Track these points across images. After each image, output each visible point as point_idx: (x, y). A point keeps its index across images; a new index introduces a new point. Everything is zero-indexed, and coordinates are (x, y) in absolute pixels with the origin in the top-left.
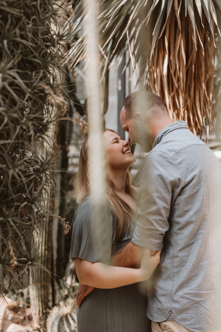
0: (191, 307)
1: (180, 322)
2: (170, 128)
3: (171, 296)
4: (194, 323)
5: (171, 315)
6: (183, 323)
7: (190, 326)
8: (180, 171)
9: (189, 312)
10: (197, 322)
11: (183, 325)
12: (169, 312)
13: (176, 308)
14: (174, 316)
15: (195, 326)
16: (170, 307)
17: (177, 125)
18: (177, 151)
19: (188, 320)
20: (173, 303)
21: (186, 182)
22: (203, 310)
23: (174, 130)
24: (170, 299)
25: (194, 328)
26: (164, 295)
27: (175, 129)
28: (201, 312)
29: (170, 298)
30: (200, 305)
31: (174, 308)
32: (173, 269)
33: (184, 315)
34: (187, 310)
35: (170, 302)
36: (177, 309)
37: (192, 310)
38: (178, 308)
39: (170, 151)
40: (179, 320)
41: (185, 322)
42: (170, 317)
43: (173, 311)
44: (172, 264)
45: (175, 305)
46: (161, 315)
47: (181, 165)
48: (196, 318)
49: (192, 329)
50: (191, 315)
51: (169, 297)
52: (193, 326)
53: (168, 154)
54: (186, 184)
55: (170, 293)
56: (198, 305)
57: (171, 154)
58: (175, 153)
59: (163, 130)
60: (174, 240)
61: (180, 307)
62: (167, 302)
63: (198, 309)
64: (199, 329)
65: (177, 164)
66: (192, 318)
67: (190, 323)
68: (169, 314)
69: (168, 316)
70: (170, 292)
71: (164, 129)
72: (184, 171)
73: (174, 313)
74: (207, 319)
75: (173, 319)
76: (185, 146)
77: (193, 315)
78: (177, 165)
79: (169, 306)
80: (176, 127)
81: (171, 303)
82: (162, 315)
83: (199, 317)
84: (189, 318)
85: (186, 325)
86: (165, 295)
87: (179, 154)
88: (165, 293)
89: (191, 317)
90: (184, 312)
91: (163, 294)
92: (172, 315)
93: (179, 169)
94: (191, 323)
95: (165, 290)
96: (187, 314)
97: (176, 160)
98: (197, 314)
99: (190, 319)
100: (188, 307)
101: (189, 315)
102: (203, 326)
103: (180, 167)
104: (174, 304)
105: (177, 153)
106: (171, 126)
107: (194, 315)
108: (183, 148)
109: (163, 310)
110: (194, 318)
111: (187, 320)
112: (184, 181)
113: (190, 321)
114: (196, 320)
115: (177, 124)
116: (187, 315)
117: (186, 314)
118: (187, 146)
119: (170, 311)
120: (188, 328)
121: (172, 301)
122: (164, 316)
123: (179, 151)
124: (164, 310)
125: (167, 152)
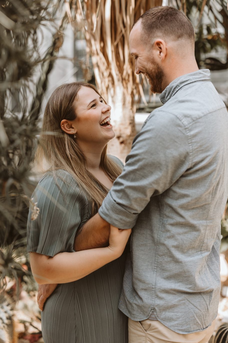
0: (178, 304)
1: (164, 322)
2: (191, 78)
3: (155, 291)
4: (181, 324)
5: (153, 313)
6: (168, 323)
7: (175, 327)
8: (191, 147)
9: (176, 310)
10: (184, 323)
11: (167, 326)
12: (152, 310)
13: (161, 305)
14: (157, 315)
15: (182, 327)
16: (153, 304)
17: (201, 75)
18: (194, 119)
19: (174, 320)
20: (156, 299)
21: (194, 162)
22: (192, 308)
23: (195, 81)
24: (153, 295)
25: (180, 330)
26: (145, 290)
27: (197, 81)
28: (190, 311)
29: (153, 293)
30: (188, 302)
31: (158, 305)
32: (157, 258)
33: (169, 314)
34: (173, 307)
35: (153, 298)
36: (161, 307)
37: (179, 308)
38: (163, 306)
39: (186, 116)
40: (163, 320)
41: (170, 322)
42: (152, 315)
43: (156, 308)
44: (157, 251)
45: (158, 302)
46: (140, 313)
47: (194, 138)
48: (183, 318)
49: (178, 330)
50: (178, 314)
51: (152, 291)
52: (179, 327)
53: (182, 121)
54: (193, 164)
55: (153, 287)
56: (186, 302)
57: (185, 122)
58: (191, 121)
59: (180, 78)
60: (163, 223)
61: (165, 304)
62: (149, 298)
63: (187, 307)
64: (186, 331)
65: (191, 136)
66: (178, 318)
67: (175, 323)
68: (151, 313)
69: (150, 315)
70: (153, 285)
71: (182, 77)
72: (195, 148)
73: (157, 311)
74: (196, 319)
75: (156, 318)
76: (205, 113)
77: (179, 314)
78: (190, 138)
79: (152, 302)
80: (199, 78)
81: (153, 300)
82: (142, 313)
83: (187, 317)
84: (174, 317)
85: (171, 326)
86: (147, 290)
87: (196, 123)
88: (147, 287)
89: (177, 316)
90: (169, 309)
91: (143, 288)
92: (155, 313)
93: (190, 145)
94: (178, 323)
95: (147, 284)
96: (174, 312)
97: (190, 130)
98: (184, 312)
99: (176, 318)
100: (174, 305)
101: (176, 314)
102: (190, 327)
103: (193, 141)
104: (158, 300)
105: (194, 121)
106: (191, 75)
107: (181, 314)
108: (202, 115)
109: (143, 307)
110: (181, 317)
111: (172, 320)
112: (192, 161)
113: (176, 321)
114: (183, 320)
115: (200, 73)
116: (173, 314)
117: (172, 312)
118: (208, 112)
119: (153, 308)
120: (173, 330)
121: (156, 296)
122: (145, 315)
123: (197, 119)
124: (145, 307)
125: (182, 118)
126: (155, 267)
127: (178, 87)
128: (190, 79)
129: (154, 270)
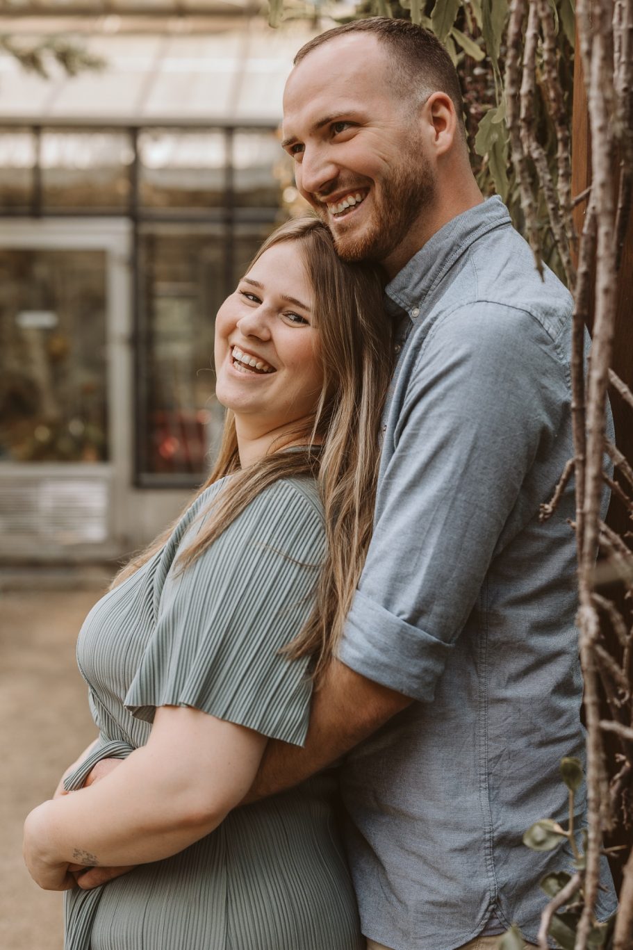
126: (483, 777)
127: (455, 248)
128: (483, 222)
129: (478, 786)
